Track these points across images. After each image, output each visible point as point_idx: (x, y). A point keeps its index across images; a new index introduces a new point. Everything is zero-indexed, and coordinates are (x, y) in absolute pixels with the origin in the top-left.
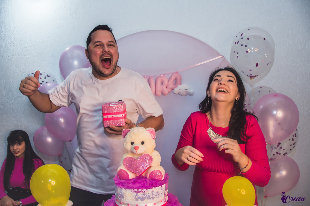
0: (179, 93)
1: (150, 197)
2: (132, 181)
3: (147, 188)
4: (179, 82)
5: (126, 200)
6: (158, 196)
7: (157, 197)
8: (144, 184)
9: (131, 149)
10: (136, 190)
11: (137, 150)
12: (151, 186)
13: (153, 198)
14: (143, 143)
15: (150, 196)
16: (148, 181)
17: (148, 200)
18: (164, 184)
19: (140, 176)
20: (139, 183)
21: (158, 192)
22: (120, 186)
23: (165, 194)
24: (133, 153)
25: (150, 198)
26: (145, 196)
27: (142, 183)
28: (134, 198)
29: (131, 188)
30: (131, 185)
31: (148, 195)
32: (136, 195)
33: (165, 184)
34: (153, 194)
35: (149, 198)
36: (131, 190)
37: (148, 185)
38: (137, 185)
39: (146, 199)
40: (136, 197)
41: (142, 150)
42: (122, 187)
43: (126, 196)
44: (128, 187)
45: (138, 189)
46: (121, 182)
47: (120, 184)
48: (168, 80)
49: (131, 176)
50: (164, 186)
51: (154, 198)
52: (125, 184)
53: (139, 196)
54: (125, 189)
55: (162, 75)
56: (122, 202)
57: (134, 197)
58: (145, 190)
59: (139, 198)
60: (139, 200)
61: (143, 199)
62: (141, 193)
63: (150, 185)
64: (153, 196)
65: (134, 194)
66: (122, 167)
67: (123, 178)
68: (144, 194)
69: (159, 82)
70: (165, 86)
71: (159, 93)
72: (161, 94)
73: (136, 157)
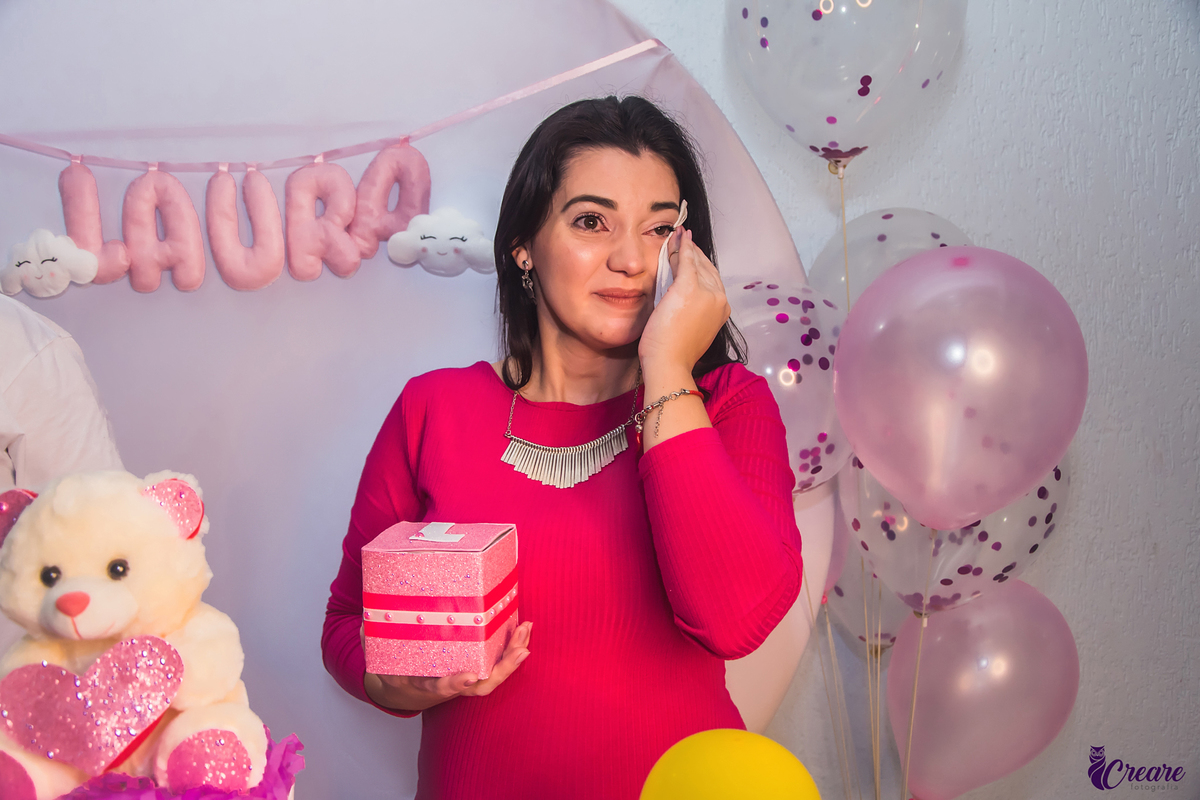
0: (418, 263)
4: (416, 193)
9: (43, 612)
11: (78, 619)
24: (53, 635)
48: (357, 191)
49: (52, 782)
55: (319, 159)
69: (304, 199)
70: (338, 220)
71: (307, 261)
72: (319, 266)
73: (81, 658)
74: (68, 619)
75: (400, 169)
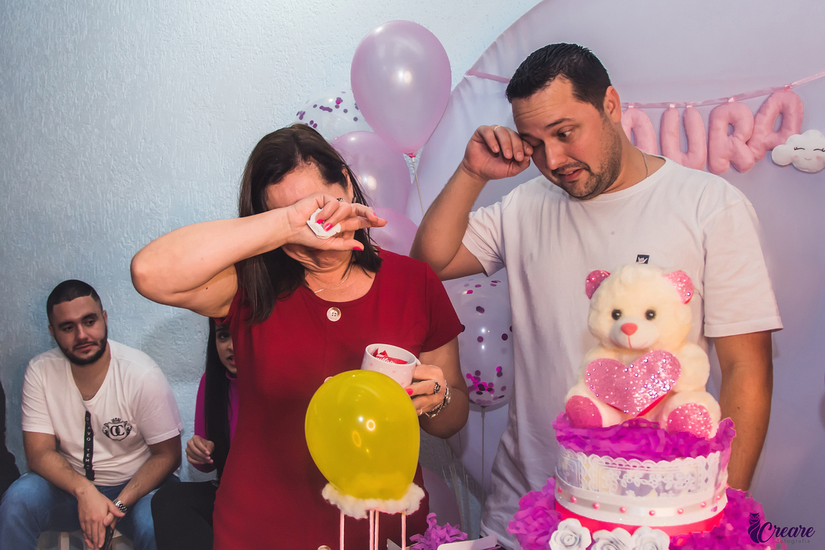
0: (791, 164)
1: (667, 488)
2: (611, 433)
3: (657, 457)
4: (793, 121)
5: (588, 489)
6: (692, 488)
7: (689, 491)
8: (648, 444)
9: (613, 332)
10: (620, 460)
11: (632, 337)
12: (670, 451)
13: (677, 492)
14: (650, 315)
15: (664, 484)
16: (661, 435)
17: (659, 495)
18: (714, 451)
19: (637, 421)
20: (634, 441)
21: (693, 475)
22: (571, 445)
23: (717, 485)
24: (617, 346)
25: (667, 491)
26: (651, 483)
27: (643, 442)
28: (614, 486)
29: (607, 453)
30: (605, 444)
31: (660, 479)
32: (621, 477)
33: (718, 453)
34: (675, 479)
35: (662, 489)
36: (605, 459)
37: (660, 450)
38: (627, 446)
39: (653, 493)
40: (619, 481)
41: (645, 335)
42: (577, 448)
43: (588, 478)
44: (596, 450)
45: (628, 458)
46: (575, 434)
47: (572, 440)
48: (755, 117)
49: (609, 418)
50: (714, 457)
51: (679, 492)
52: (589, 441)
53: (630, 480)
54: (588, 454)
55: (731, 100)
56: (577, 498)
57: (614, 482)
58: (649, 463)
59: (631, 486)
60: (631, 493)
61: (642, 491)
62: (637, 470)
63: (666, 448)
64: (676, 487)
65: (614, 473)
66: (582, 390)
67: (581, 422)
68: (646, 477)
69: (721, 125)
70: (741, 137)
71: (721, 162)
72: (728, 166)
73: (625, 358)
74: (626, 336)
75: (783, 105)
